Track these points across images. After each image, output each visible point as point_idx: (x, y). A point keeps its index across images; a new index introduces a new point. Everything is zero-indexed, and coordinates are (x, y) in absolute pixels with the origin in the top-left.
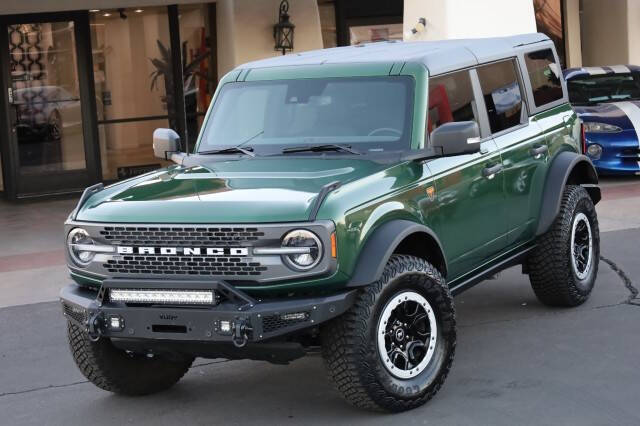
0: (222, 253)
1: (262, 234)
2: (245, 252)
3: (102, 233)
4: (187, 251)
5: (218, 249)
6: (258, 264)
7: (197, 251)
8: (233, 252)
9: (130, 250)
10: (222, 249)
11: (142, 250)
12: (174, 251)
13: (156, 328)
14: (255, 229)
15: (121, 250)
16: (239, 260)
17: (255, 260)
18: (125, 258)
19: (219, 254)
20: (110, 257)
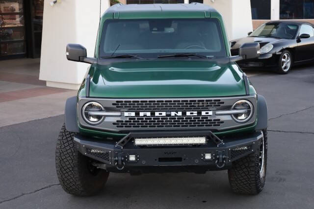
0: (196, 115)
1: (223, 103)
2: (210, 113)
3: (113, 104)
4: (173, 114)
5: (194, 112)
6: (219, 120)
7: (180, 114)
8: (203, 113)
9: (133, 114)
10: (196, 112)
11: (142, 114)
12: (164, 114)
13: (161, 160)
14: (219, 100)
15: (126, 114)
16: (207, 118)
17: (217, 117)
18: (129, 119)
19: (194, 115)
20: (119, 119)
